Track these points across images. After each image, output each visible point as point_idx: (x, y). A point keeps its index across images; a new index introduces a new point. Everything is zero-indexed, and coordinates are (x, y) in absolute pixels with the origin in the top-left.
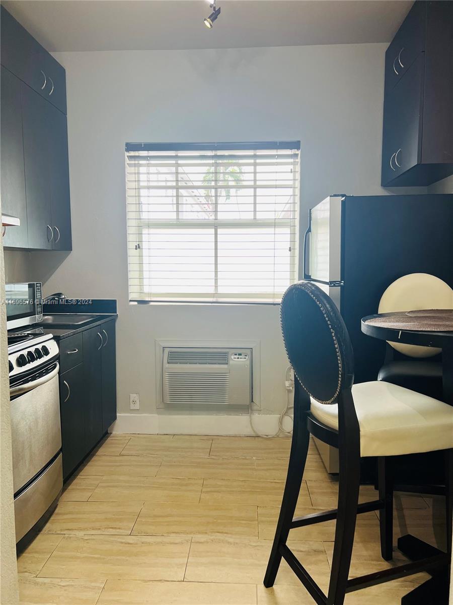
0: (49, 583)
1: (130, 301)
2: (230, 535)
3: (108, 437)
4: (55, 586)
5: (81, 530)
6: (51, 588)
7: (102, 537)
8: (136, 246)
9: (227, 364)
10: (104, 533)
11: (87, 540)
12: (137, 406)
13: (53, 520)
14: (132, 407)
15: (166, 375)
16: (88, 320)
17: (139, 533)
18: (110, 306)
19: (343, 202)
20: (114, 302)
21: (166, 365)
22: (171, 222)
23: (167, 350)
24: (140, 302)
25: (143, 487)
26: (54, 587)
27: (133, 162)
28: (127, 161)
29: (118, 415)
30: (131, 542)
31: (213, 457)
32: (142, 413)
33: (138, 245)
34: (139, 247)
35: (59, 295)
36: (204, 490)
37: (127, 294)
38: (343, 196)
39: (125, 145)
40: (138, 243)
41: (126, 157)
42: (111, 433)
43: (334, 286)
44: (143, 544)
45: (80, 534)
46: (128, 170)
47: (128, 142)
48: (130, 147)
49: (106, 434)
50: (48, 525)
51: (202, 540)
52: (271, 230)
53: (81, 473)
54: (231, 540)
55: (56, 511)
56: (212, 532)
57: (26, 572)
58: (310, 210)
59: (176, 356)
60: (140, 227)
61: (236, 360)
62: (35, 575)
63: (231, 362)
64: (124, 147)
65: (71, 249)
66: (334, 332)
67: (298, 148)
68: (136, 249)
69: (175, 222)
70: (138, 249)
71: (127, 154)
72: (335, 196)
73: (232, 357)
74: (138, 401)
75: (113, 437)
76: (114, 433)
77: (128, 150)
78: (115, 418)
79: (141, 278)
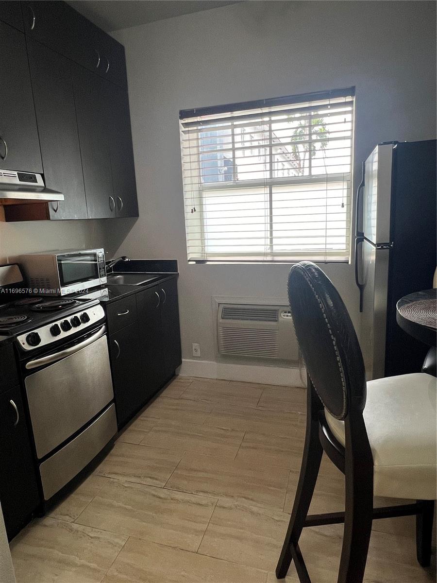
0: (81, 532)
1: (189, 261)
2: (254, 503)
3: (175, 379)
4: (85, 536)
5: (124, 475)
6: (81, 537)
7: (139, 486)
8: (192, 210)
9: (277, 321)
10: (142, 482)
11: (126, 487)
12: (199, 354)
13: (107, 461)
14: (195, 354)
15: (220, 329)
16: (152, 279)
17: (171, 487)
18: (171, 265)
19: (395, 151)
20: (176, 261)
21: (221, 321)
22: (228, 184)
23: (222, 306)
24: (198, 262)
25: (189, 435)
26: (83, 537)
27: (187, 129)
28: (182, 128)
29: (183, 360)
30: (162, 496)
31: (260, 408)
32: (202, 360)
33: (194, 208)
34: (195, 210)
35: (124, 258)
36: (243, 444)
37: (186, 255)
38: (395, 143)
39: (178, 113)
40: (193, 207)
41: (181, 125)
42: (178, 375)
43: (382, 248)
44: (172, 501)
45: (122, 479)
46: (183, 137)
47: (181, 109)
48: (184, 114)
49: (173, 376)
50: (101, 466)
51: (227, 505)
52: (323, 186)
53: (143, 414)
54: (255, 509)
55: (113, 451)
56: (238, 496)
57: (68, 515)
58: (364, 162)
59: (230, 312)
60: (201, 191)
61: (286, 317)
62: (73, 520)
63: (280, 319)
64: (178, 115)
65: (137, 215)
66: (335, 339)
67: (353, 95)
68: (192, 212)
69: (232, 184)
70: (194, 213)
71: (182, 121)
72: (385, 143)
73: (282, 314)
74: (199, 350)
75: (180, 379)
76: (180, 375)
77: (181, 118)
78: (180, 362)
79: (202, 239)
